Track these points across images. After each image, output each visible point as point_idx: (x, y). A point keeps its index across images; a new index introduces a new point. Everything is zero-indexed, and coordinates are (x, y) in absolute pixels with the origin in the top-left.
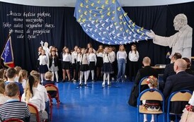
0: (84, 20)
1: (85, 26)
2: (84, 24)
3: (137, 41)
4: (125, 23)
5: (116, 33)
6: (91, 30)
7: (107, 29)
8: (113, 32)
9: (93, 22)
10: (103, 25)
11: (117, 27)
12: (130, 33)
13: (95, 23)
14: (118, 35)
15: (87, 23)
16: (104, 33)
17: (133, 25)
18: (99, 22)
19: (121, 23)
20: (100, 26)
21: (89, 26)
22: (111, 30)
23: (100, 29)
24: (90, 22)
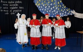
0: (39, 4)
1: (39, 7)
2: (39, 6)
3: (67, 15)
4: (60, 6)
5: (56, 11)
6: (43, 9)
7: (51, 9)
8: (54, 11)
9: (44, 5)
10: (49, 7)
11: (56, 8)
12: (63, 11)
13: (45, 6)
14: (57, 12)
15: (40, 6)
16: (50, 11)
17: (65, 7)
18: (47, 5)
19: (58, 6)
20: (48, 7)
21: (41, 7)
22: (53, 9)
23: (48, 9)
24: (42, 5)
